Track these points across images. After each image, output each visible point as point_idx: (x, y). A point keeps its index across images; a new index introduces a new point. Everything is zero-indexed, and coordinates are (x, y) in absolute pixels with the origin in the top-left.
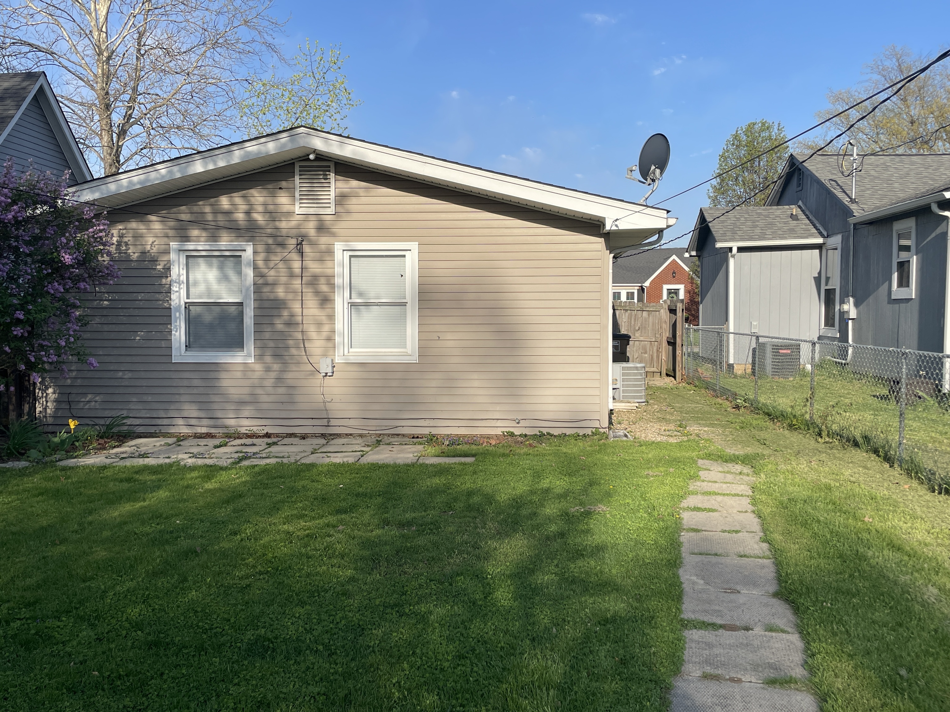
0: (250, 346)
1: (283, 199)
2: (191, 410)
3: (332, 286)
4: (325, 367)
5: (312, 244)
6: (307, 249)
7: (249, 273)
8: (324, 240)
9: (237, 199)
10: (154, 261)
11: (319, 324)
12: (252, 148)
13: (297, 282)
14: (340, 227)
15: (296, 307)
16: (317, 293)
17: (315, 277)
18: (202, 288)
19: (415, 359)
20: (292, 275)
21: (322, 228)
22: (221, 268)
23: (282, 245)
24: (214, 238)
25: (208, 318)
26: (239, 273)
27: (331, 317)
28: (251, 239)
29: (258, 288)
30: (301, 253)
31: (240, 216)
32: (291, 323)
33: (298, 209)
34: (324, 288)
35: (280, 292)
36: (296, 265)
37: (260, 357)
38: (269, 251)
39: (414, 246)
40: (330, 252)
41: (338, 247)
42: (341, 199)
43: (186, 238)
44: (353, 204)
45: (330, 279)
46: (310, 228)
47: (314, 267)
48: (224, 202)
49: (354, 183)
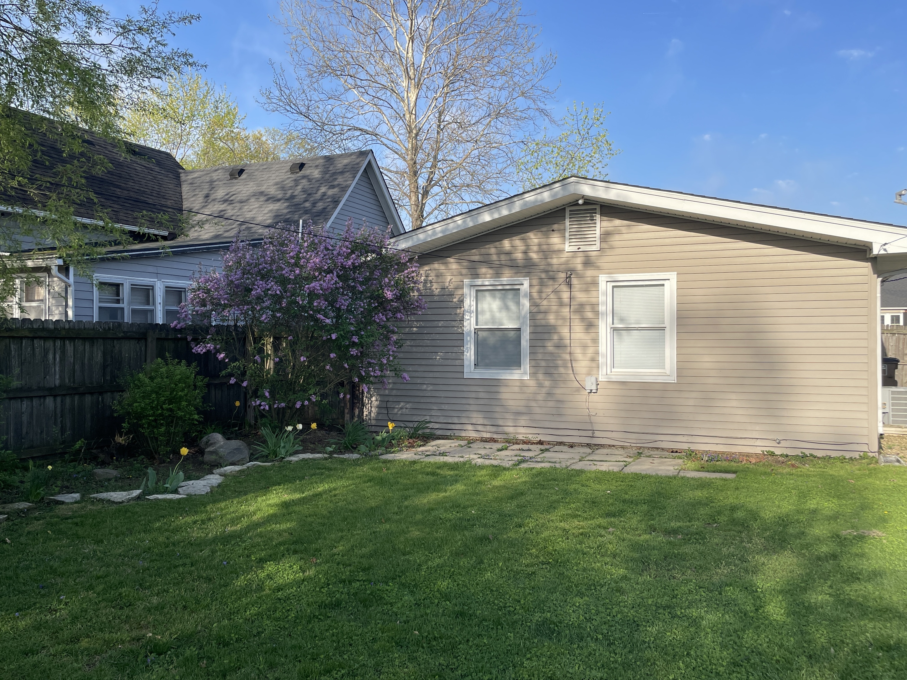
0: (526, 365)
1: (555, 240)
2: (478, 418)
3: (597, 313)
4: (590, 384)
5: (580, 277)
6: (574, 281)
7: (526, 303)
8: (590, 273)
9: (517, 242)
10: (451, 295)
11: (585, 347)
12: (530, 198)
13: (566, 311)
14: (603, 262)
15: (565, 331)
16: (583, 319)
17: (582, 305)
18: (487, 316)
19: (673, 379)
20: (561, 304)
21: (588, 263)
22: (503, 299)
23: (553, 279)
24: (498, 275)
25: (492, 341)
26: (518, 303)
27: (595, 341)
28: (528, 274)
29: (533, 315)
30: (570, 285)
31: (519, 256)
32: (560, 346)
33: (568, 247)
34: (589, 315)
35: (552, 319)
36: (565, 296)
37: (533, 374)
38: (542, 284)
39: (673, 276)
40: (595, 283)
41: (603, 279)
42: (606, 236)
43: (476, 276)
44: (616, 240)
45: (594, 307)
46: (578, 263)
47: (581, 297)
48: (506, 244)
49: (618, 222)
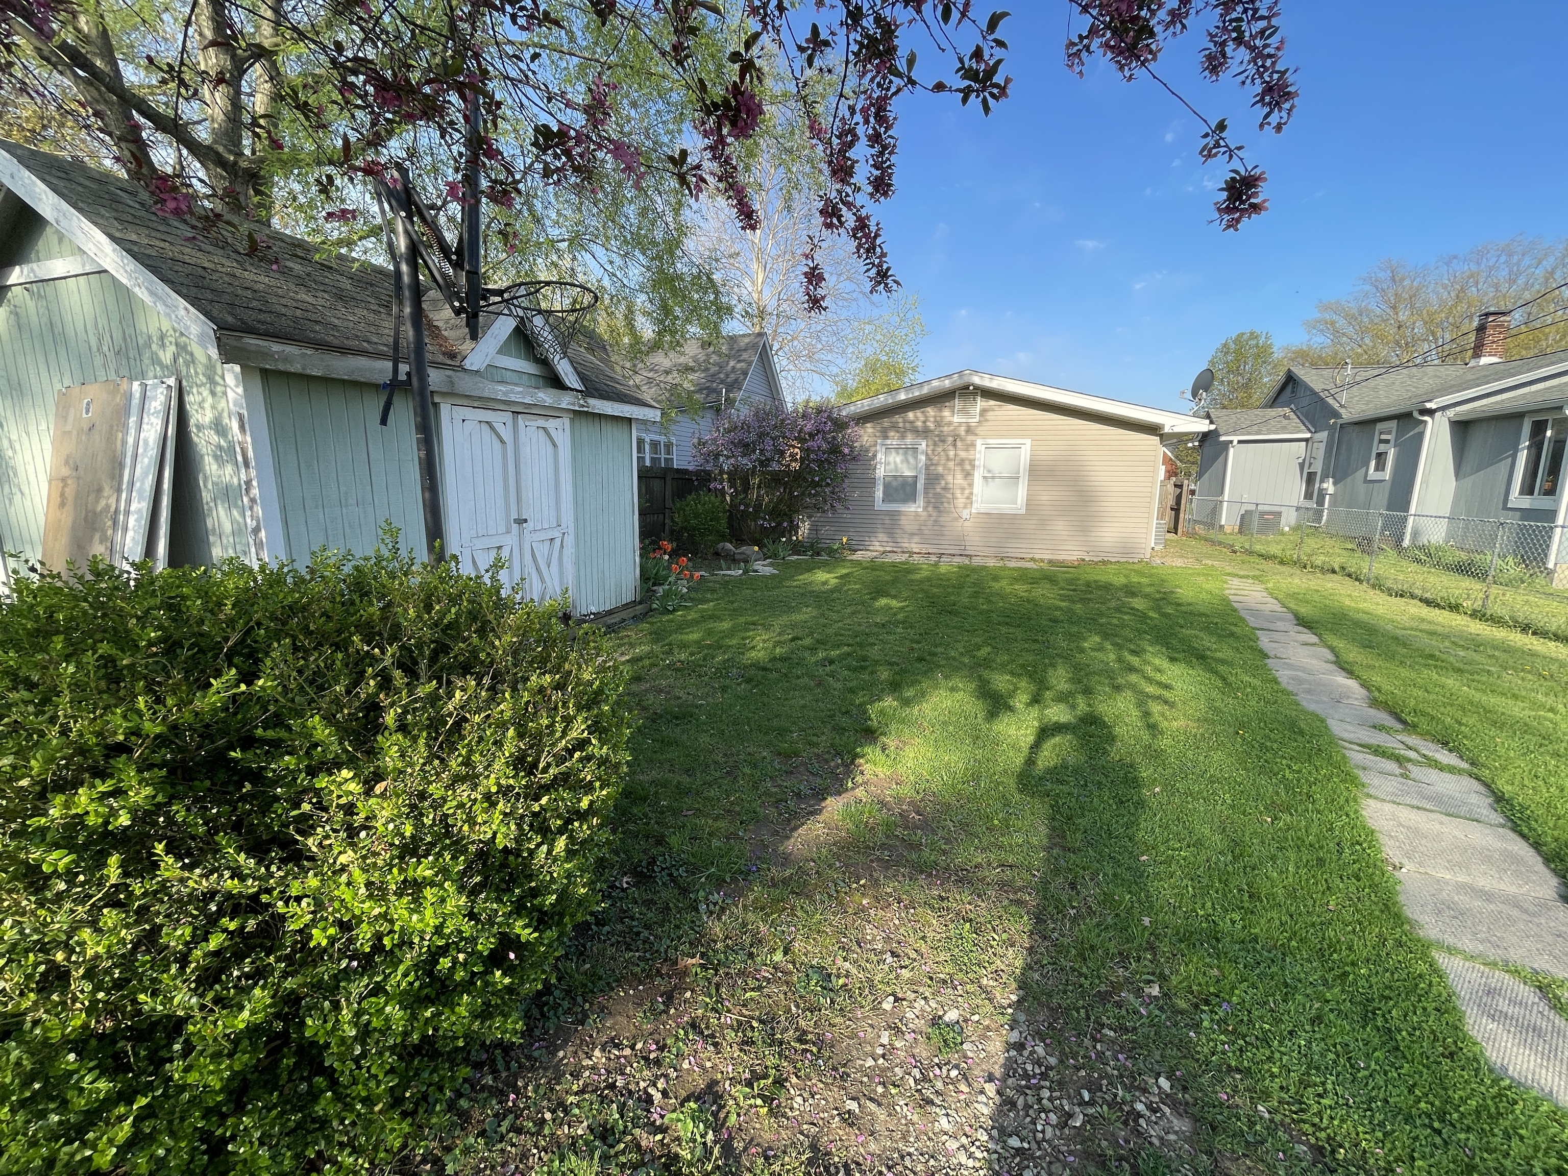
0: (921, 501)
1: (946, 413)
2: (882, 537)
3: (973, 466)
4: (965, 514)
5: (962, 440)
6: (959, 443)
7: (923, 458)
8: (970, 438)
9: (919, 413)
10: (867, 451)
11: (963, 489)
12: (935, 384)
13: (951, 464)
14: (980, 430)
15: (950, 478)
16: (963, 470)
17: (963, 460)
18: (892, 466)
19: (1023, 511)
20: (948, 459)
21: (969, 430)
22: (905, 454)
23: (943, 441)
24: (903, 437)
25: (895, 484)
26: (916, 458)
27: (971, 485)
28: (926, 438)
29: (927, 467)
30: (955, 445)
31: (919, 424)
32: (945, 489)
33: (956, 419)
34: (968, 467)
35: (940, 469)
36: (952, 453)
37: (925, 508)
38: (935, 444)
39: (1028, 442)
40: (973, 445)
41: (979, 442)
42: (983, 412)
43: (886, 437)
44: (990, 415)
45: (972, 462)
46: (962, 431)
47: (963, 454)
48: (911, 415)
49: (992, 403)
